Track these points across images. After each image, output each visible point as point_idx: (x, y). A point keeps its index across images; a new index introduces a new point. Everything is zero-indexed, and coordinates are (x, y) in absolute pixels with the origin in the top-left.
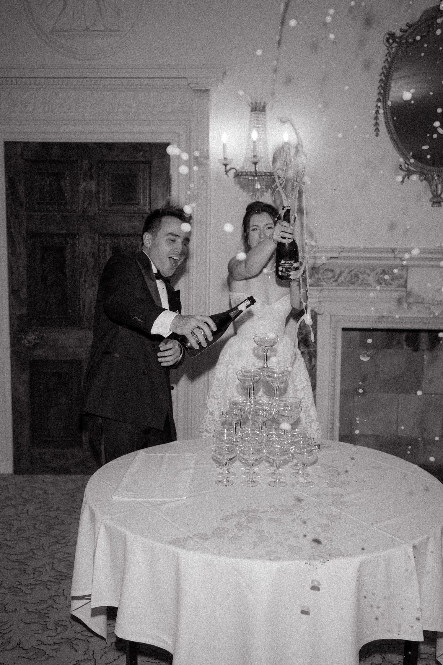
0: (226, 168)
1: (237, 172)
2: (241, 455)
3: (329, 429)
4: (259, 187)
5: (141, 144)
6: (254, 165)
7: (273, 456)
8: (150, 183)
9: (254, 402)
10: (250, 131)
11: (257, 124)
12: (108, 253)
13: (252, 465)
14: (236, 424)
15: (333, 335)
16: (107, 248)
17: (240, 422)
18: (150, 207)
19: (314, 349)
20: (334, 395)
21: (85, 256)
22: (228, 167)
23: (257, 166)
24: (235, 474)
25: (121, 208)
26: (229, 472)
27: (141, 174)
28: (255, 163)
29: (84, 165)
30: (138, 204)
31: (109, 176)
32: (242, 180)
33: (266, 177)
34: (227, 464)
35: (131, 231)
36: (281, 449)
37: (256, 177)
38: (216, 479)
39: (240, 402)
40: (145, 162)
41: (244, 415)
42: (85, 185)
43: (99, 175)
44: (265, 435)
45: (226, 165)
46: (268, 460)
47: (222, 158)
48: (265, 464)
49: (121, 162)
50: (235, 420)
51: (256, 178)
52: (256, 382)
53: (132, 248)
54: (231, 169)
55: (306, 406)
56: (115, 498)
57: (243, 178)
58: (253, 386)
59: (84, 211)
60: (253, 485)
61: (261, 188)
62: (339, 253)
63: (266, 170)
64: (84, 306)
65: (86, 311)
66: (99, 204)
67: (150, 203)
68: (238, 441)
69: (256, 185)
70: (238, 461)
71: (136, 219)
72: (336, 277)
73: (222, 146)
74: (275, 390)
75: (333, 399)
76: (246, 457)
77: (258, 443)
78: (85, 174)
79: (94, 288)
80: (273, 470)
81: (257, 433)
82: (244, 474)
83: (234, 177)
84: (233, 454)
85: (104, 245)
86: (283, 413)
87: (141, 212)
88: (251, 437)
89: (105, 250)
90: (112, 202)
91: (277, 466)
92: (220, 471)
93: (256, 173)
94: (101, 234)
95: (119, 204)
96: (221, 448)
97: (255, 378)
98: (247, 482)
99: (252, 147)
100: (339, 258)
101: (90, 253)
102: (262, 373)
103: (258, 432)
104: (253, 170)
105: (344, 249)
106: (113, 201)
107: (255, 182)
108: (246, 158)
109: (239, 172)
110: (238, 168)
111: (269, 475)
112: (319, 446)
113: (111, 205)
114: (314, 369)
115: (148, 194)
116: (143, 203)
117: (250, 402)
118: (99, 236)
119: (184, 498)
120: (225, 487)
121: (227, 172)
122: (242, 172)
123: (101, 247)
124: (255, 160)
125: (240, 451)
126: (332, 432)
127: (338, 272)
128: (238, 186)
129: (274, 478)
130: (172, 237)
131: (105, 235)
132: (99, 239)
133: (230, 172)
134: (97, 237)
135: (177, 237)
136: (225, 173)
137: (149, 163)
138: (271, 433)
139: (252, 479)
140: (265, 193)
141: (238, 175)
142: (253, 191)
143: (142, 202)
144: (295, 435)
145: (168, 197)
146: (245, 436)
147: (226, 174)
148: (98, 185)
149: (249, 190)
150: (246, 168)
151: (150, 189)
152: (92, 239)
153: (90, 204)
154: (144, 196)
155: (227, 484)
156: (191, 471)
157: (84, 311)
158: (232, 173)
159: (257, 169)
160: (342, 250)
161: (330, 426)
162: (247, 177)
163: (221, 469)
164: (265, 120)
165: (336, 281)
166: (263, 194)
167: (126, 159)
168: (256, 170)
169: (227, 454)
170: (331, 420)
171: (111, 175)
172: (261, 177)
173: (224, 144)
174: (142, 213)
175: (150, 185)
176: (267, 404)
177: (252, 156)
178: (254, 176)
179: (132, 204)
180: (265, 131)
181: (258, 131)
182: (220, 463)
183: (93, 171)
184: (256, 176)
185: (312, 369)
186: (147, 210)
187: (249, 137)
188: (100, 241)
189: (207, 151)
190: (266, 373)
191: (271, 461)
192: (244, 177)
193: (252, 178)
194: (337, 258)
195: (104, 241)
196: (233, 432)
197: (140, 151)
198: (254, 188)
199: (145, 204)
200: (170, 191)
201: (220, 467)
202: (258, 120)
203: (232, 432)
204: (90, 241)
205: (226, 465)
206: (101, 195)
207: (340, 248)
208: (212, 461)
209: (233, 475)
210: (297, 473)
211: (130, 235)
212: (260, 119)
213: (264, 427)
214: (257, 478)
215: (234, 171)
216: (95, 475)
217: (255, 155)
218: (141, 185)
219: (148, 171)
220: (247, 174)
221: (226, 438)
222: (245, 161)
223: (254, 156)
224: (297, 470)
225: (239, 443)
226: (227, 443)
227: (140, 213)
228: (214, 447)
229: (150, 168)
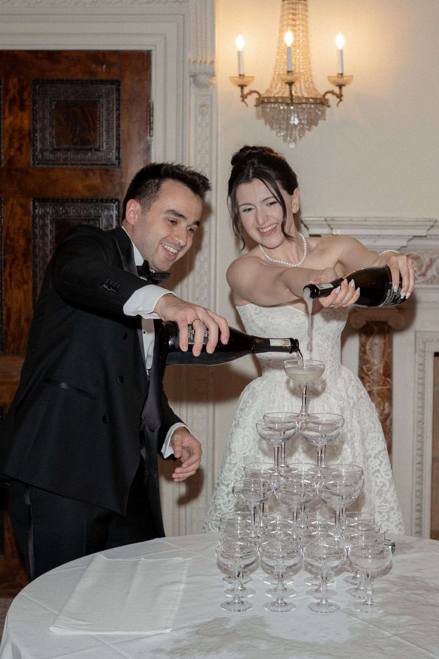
0: (242, 92)
1: (259, 98)
2: (265, 559)
3: (414, 520)
4: (296, 122)
5: (104, 53)
6: (288, 87)
7: (317, 561)
8: (119, 115)
9: (285, 472)
10: (282, 31)
11: (294, 20)
12: (49, 230)
13: (282, 576)
14: (255, 508)
15: (420, 364)
16: (48, 222)
17: (262, 505)
18: (119, 154)
19: (388, 387)
20: (421, 463)
21: (12, 235)
22: (246, 90)
23: (293, 88)
24: (253, 591)
25: (70, 155)
26: (245, 589)
27: (103, 100)
28: (290, 84)
29: (10, 85)
30: (98, 150)
31: (51, 106)
32: (268, 110)
33: (308, 106)
34: (241, 575)
35: (87, 194)
36: (329, 548)
37: (292, 106)
38: (223, 600)
39: (263, 471)
40: (112, 82)
41: (268, 493)
42: (12, 118)
43: (35, 103)
44: (302, 526)
45: (242, 87)
46: (310, 568)
47: (237, 75)
48: (304, 574)
49: (71, 82)
50: (254, 502)
51: (292, 108)
52: (288, 439)
53: (89, 220)
54: (251, 92)
55: (382, 484)
56: (56, 631)
57: (270, 108)
58: (283, 447)
59: (11, 161)
60: (284, 609)
61: (300, 124)
62: (429, 230)
63: (308, 93)
64: (9, 317)
65: (12, 325)
66: (35, 150)
67: (118, 149)
68: (258, 537)
69: (292, 118)
70: (260, 570)
71: (95, 174)
72: (424, 269)
73: (236, 56)
74: (320, 452)
75: (421, 470)
76: (272, 563)
77: (291, 540)
78: (13, 102)
79: (25, 287)
80: (316, 585)
81: (291, 524)
82: (269, 591)
83: (256, 106)
84: (251, 558)
85: (43, 217)
86: (333, 490)
87: (104, 162)
88: (280, 530)
89: (45, 225)
90: (56, 147)
91: (322, 578)
92: (230, 586)
93: (292, 100)
94: (37, 199)
95: (68, 150)
96: (230, 547)
97: (288, 433)
98: (273, 604)
99: (285, 57)
100: (428, 237)
101: (19, 229)
102: (298, 424)
103: (292, 522)
104: (287, 94)
105: (435, 222)
106: (58, 144)
107: (291, 113)
108: (275, 74)
109: (264, 98)
110: (262, 92)
111: (309, 592)
112: (393, 545)
113: (54, 151)
114: (388, 420)
115: (115, 133)
116: (107, 149)
117: (279, 472)
118: (34, 204)
119: (168, 631)
120: (237, 613)
121: (244, 97)
122: (269, 98)
123: (37, 221)
124: (289, 78)
125: (261, 554)
126: (420, 525)
127: (426, 261)
128: (262, 121)
129: (318, 598)
130: (173, 217)
131: (43, 201)
132: (35, 207)
133: (249, 97)
134: (32, 203)
135: (182, 219)
136: (241, 99)
137: (117, 83)
138: (313, 523)
139: (282, 599)
140: (307, 132)
141: (262, 102)
142: (287, 129)
143: (105, 147)
144: (353, 527)
145: (148, 138)
146: (270, 528)
147: (243, 101)
148: (33, 120)
149: (280, 127)
150: (275, 91)
151: (118, 126)
152: (24, 207)
153: (20, 149)
154: (108, 137)
155: (242, 608)
156: (182, 587)
157: (8, 323)
158: (252, 100)
159: (293, 92)
160: (432, 223)
161: (415, 515)
162: (276, 106)
163: (231, 583)
164: (307, 14)
165: (424, 275)
166: (304, 134)
167: (80, 77)
168: (291, 94)
169: (241, 557)
170: (417, 505)
171: (55, 103)
172: (300, 106)
173: (239, 53)
174: (106, 165)
175: (118, 119)
176: (307, 475)
177: (286, 72)
178: (288, 104)
179: (90, 150)
180: (306, 30)
181: (294, 31)
182: (231, 573)
183: (25, 96)
184: (292, 104)
185: (385, 420)
186: (114, 158)
187: (281, 39)
188: (37, 211)
189: (212, 63)
190: (304, 424)
191: (314, 570)
192: (273, 105)
193: (286, 108)
194: (425, 236)
195: (43, 210)
196: (250, 521)
197: (103, 64)
198: (288, 123)
199: (110, 150)
200: (151, 129)
201: (230, 580)
202: (294, 14)
203: (249, 523)
204: (19, 210)
205: (238, 576)
206: (38, 135)
207: (430, 221)
208: (218, 571)
209: (251, 593)
210: (356, 589)
211: (84, 201)
212: (297, 12)
213: (302, 514)
214: (291, 598)
215: (255, 96)
216: (23, 593)
217: (290, 70)
218: (103, 119)
219: (114, 96)
220: (276, 101)
221: (239, 532)
222: (273, 79)
223: (289, 72)
224: (356, 584)
225: (260, 540)
226: (240, 540)
227: (103, 165)
228: (220, 546)
229: (118, 90)
